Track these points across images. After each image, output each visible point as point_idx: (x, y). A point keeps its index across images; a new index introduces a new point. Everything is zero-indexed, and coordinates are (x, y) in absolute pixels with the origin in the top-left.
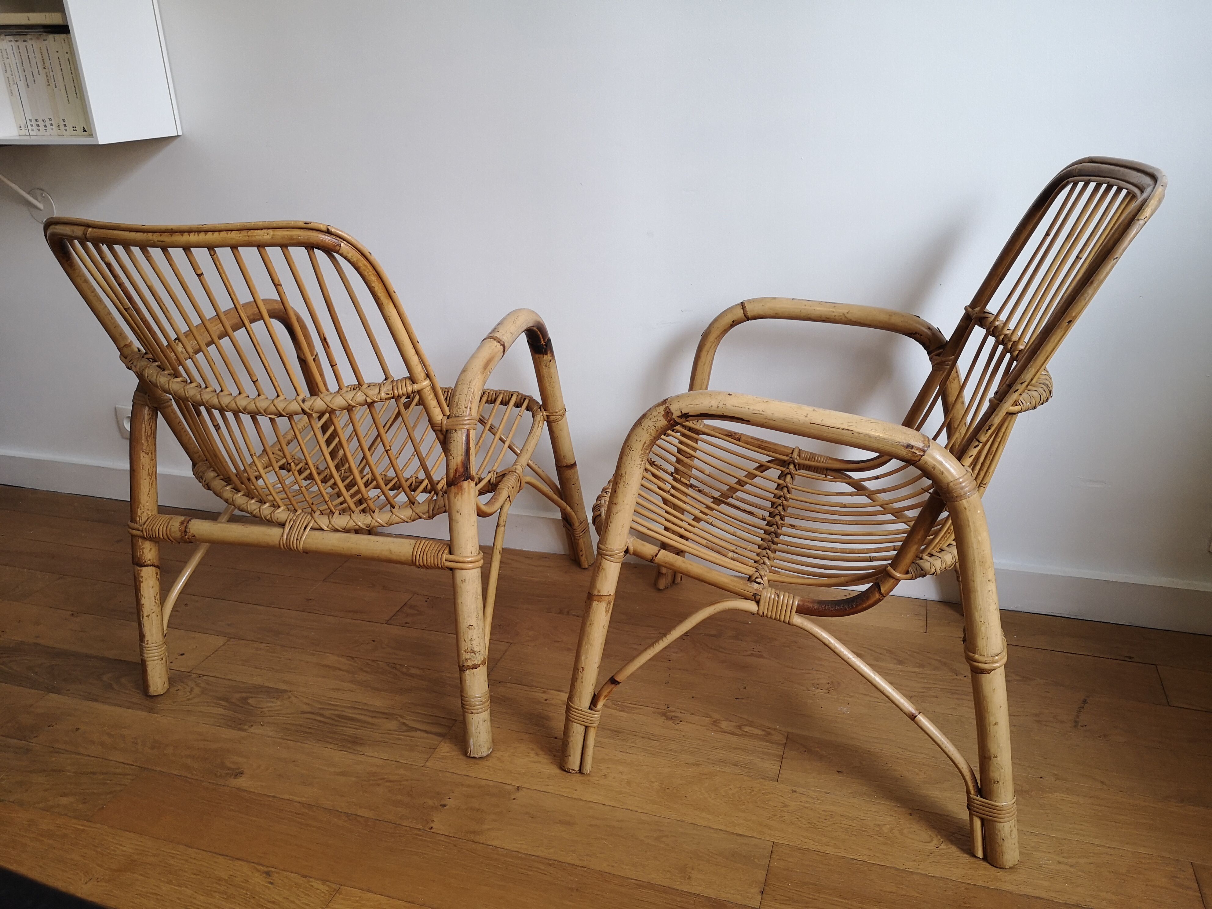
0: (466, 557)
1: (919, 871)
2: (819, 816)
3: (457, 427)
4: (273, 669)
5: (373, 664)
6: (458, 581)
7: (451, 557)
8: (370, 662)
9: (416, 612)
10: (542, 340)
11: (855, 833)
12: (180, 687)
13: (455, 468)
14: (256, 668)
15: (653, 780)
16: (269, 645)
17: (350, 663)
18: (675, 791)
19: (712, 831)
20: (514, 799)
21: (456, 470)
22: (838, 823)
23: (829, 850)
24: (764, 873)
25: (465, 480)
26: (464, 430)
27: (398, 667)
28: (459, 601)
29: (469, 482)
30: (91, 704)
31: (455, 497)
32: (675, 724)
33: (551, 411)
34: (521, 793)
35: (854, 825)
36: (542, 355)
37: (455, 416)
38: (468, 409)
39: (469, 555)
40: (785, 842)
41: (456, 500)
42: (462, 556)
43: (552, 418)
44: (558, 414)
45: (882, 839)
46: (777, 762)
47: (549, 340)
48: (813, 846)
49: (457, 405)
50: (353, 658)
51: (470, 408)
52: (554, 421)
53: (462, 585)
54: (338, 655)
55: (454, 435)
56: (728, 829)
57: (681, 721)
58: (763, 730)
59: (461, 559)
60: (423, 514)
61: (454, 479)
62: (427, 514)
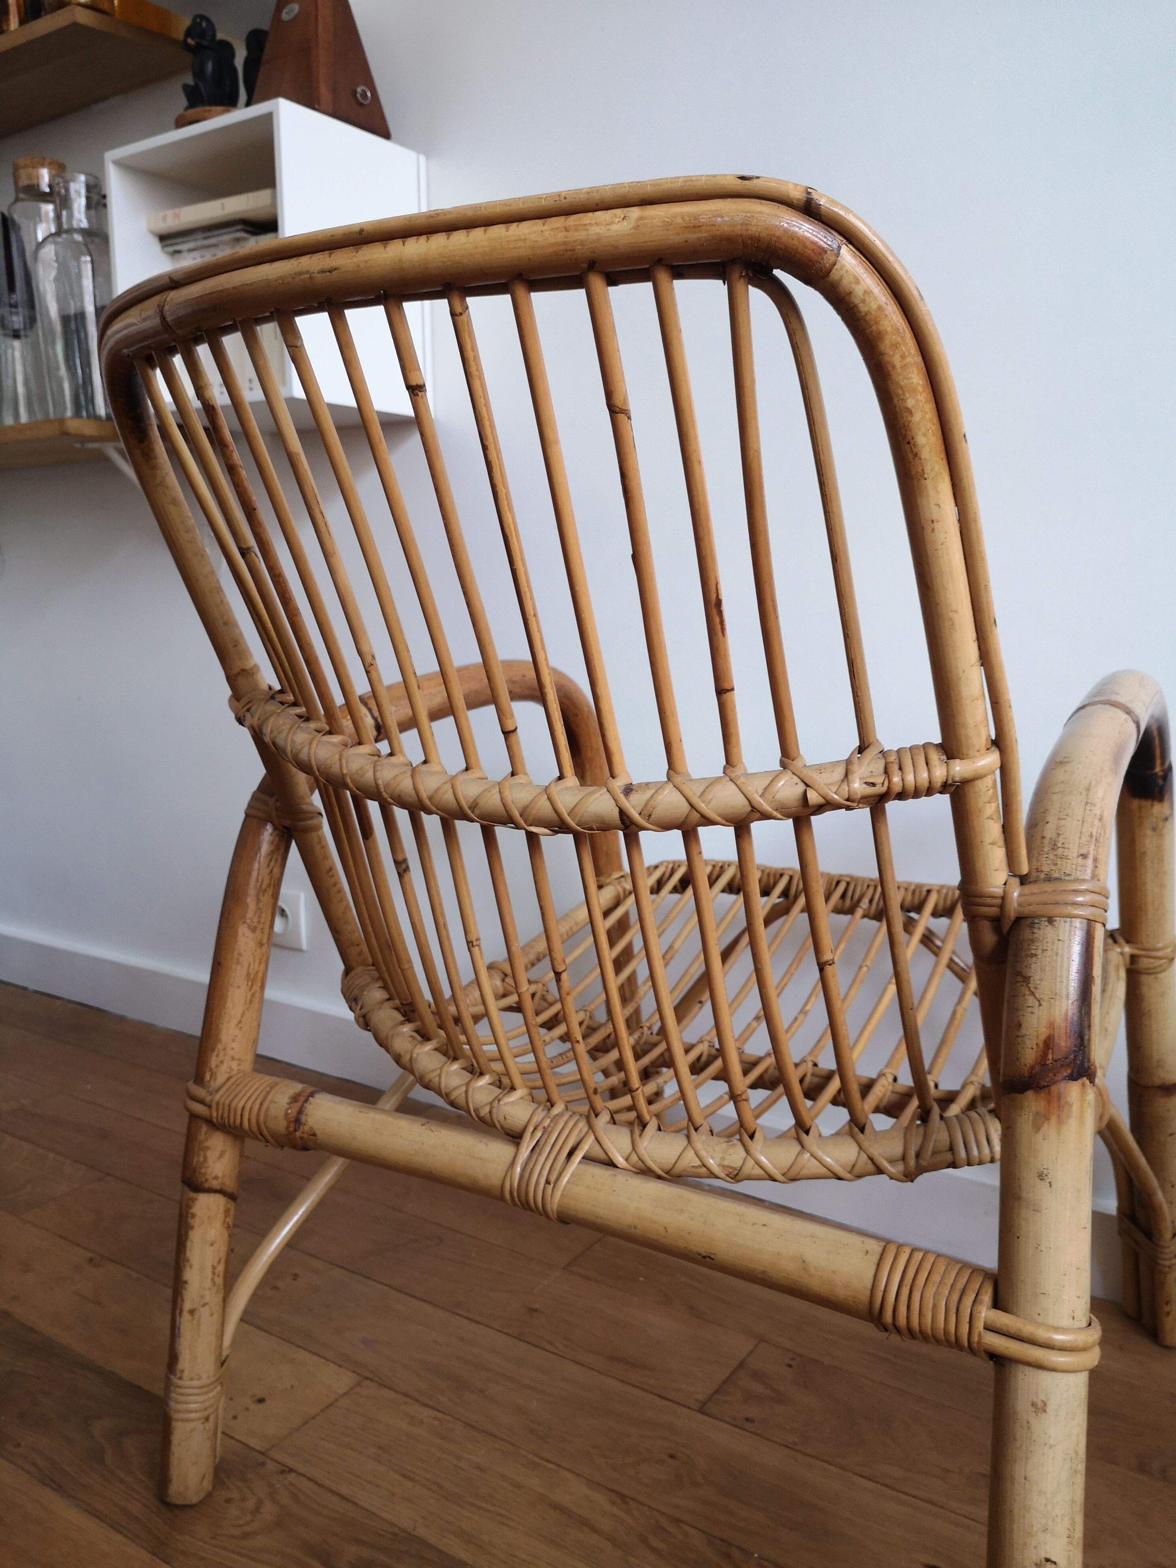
0: (1057, 1329)
3: (1058, 910)
4: (440, 1487)
5: (673, 1530)
6: (1022, 1405)
7: (1002, 1319)
8: (665, 1523)
9: (768, 1392)
10: (1158, 762)
12: (235, 1495)
13: (1044, 1032)
14: (404, 1476)
16: (440, 1415)
17: (615, 1510)
21: (1048, 1043)
25: (1073, 1078)
26: (1077, 923)
27: (736, 1554)
28: (1018, 1471)
29: (1083, 1085)
30: (48, 1496)
31: (1037, 1128)
33: (1147, 946)
36: (1147, 803)
37: (1049, 879)
38: (1090, 862)
39: (1066, 1322)
41: (1039, 1136)
42: (1043, 1324)
43: (1144, 963)
44: (1159, 954)
47: (1170, 768)
49: (1054, 847)
50: (623, 1497)
51: (1095, 860)
52: (1152, 972)
53: (1033, 1421)
54: (590, 1482)
55: (1045, 932)
59: (1042, 1334)
60: (891, 1161)
61: (1038, 1068)
62: (901, 1167)
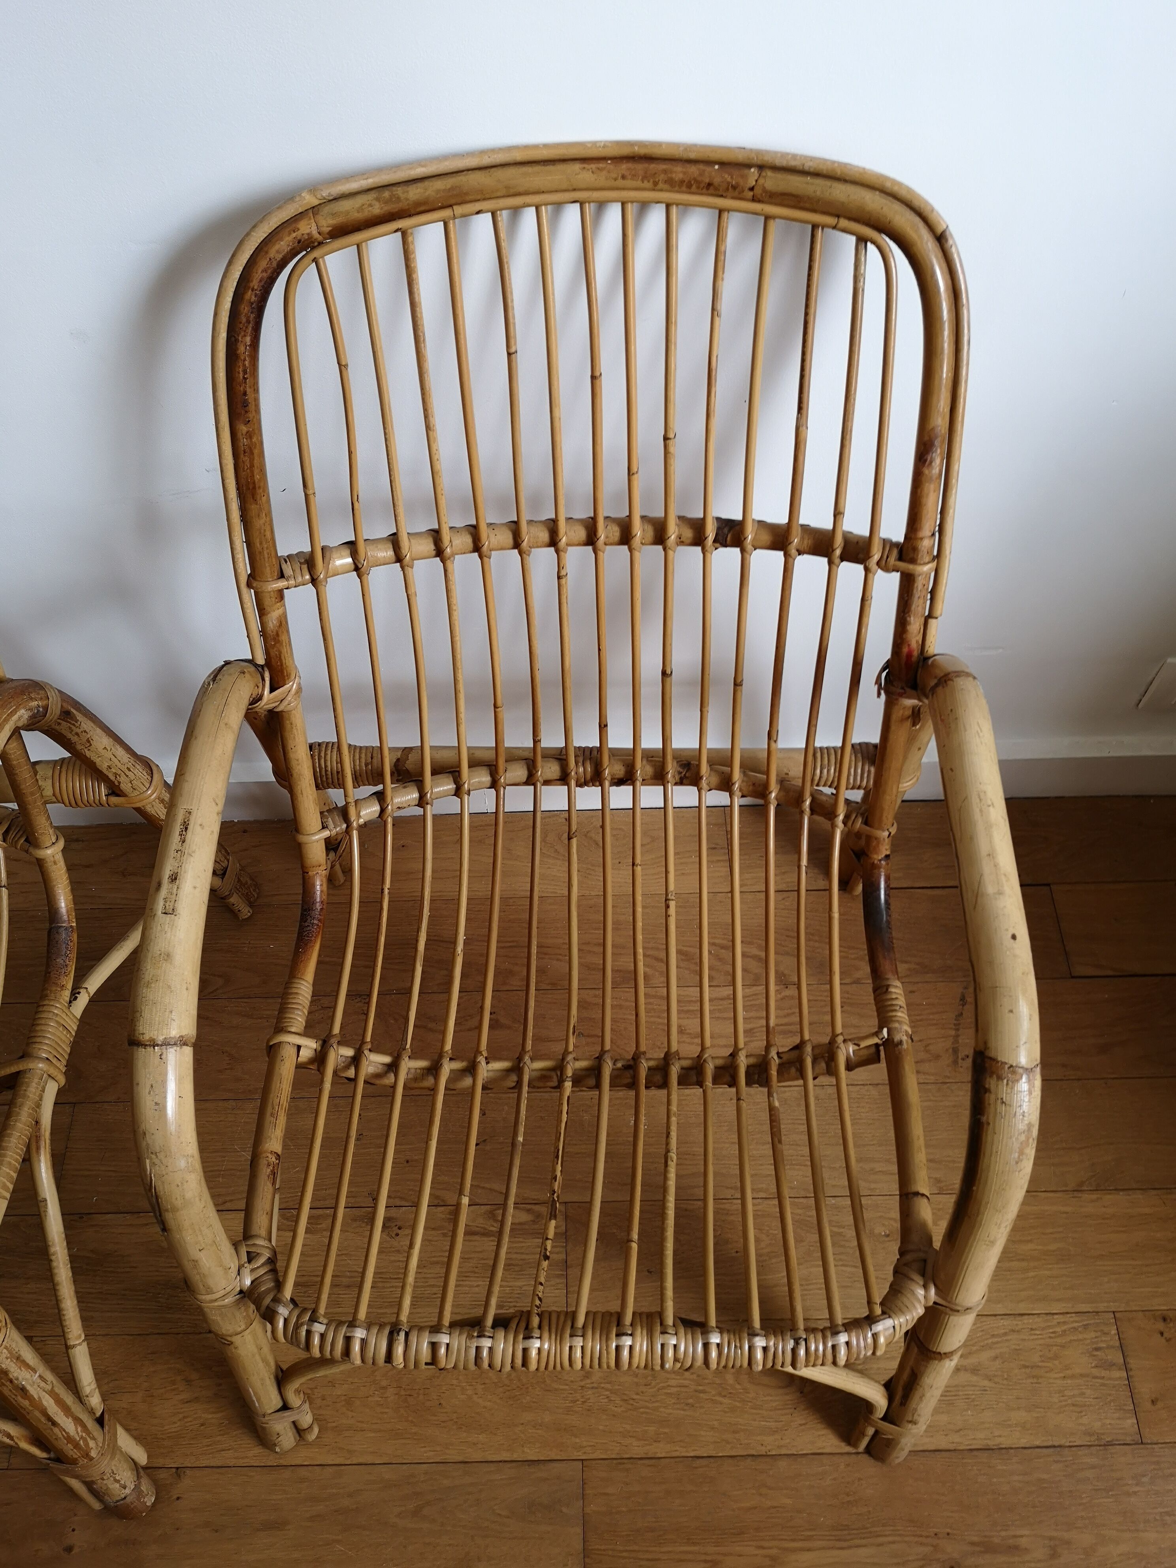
1: (784, 1451)
2: (636, 1380)
11: (690, 1401)
15: (384, 1383)
18: (421, 1397)
19: (492, 1467)
20: (178, 1498)
22: (663, 1388)
23: (660, 1450)
24: (579, 1530)
32: (391, 1237)
34: (187, 1482)
35: (686, 1382)
40: (598, 1455)
45: (726, 1401)
46: (558, 1281)
48: (637, 1449)
56: (515, 1457)
57: (400, 1228)
58: (528, 1211)
